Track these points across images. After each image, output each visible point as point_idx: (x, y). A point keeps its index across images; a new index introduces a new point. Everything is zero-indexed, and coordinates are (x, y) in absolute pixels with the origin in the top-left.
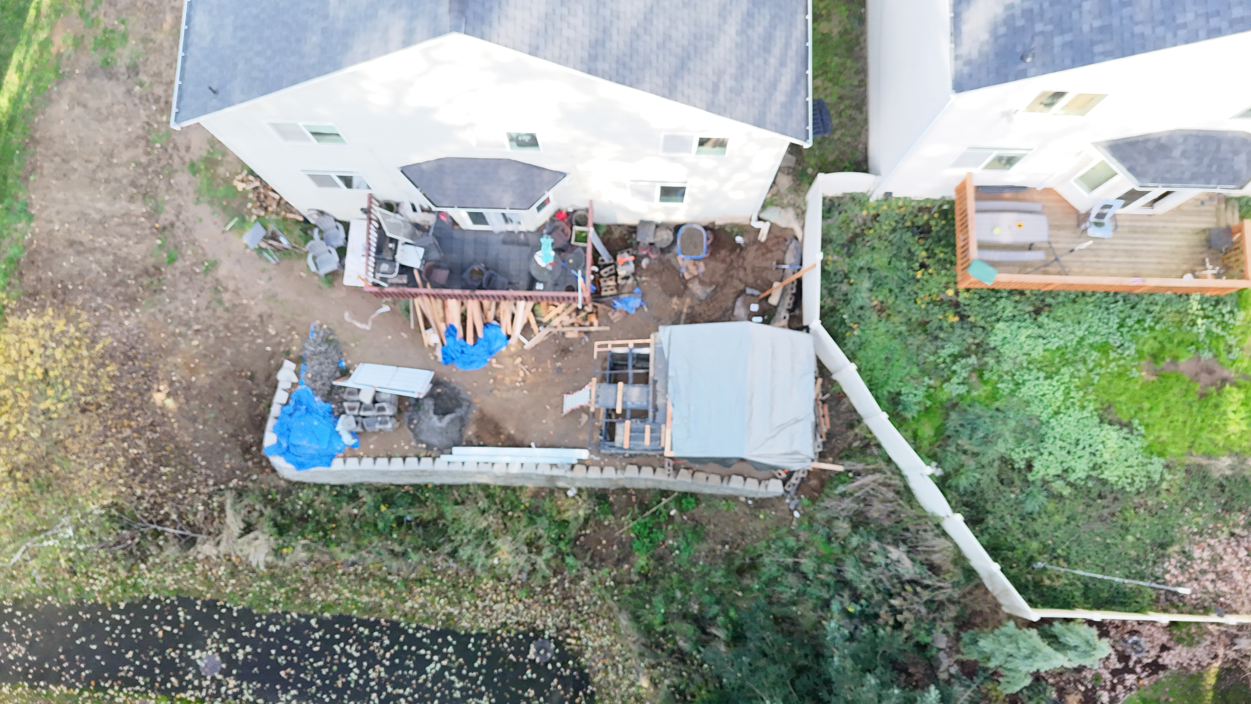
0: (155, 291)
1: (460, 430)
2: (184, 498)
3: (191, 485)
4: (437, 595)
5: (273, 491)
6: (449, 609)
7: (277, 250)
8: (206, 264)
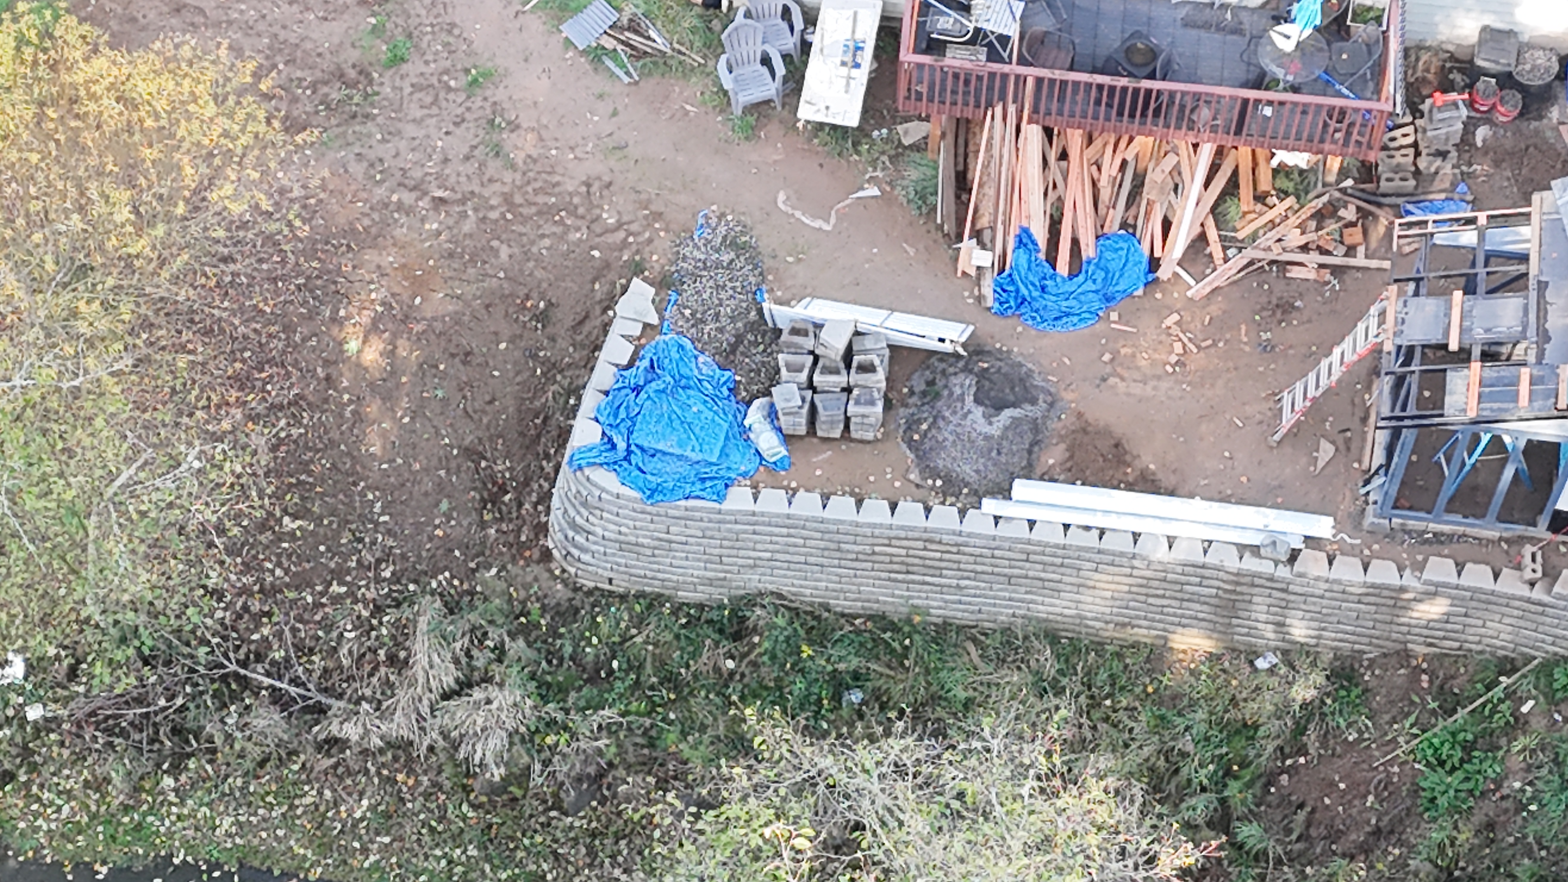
0: (354, 116)
2: (318, 605)
3: (339, 575)
5: (534, 607)
7: (638, 54)
8: (473, 71)
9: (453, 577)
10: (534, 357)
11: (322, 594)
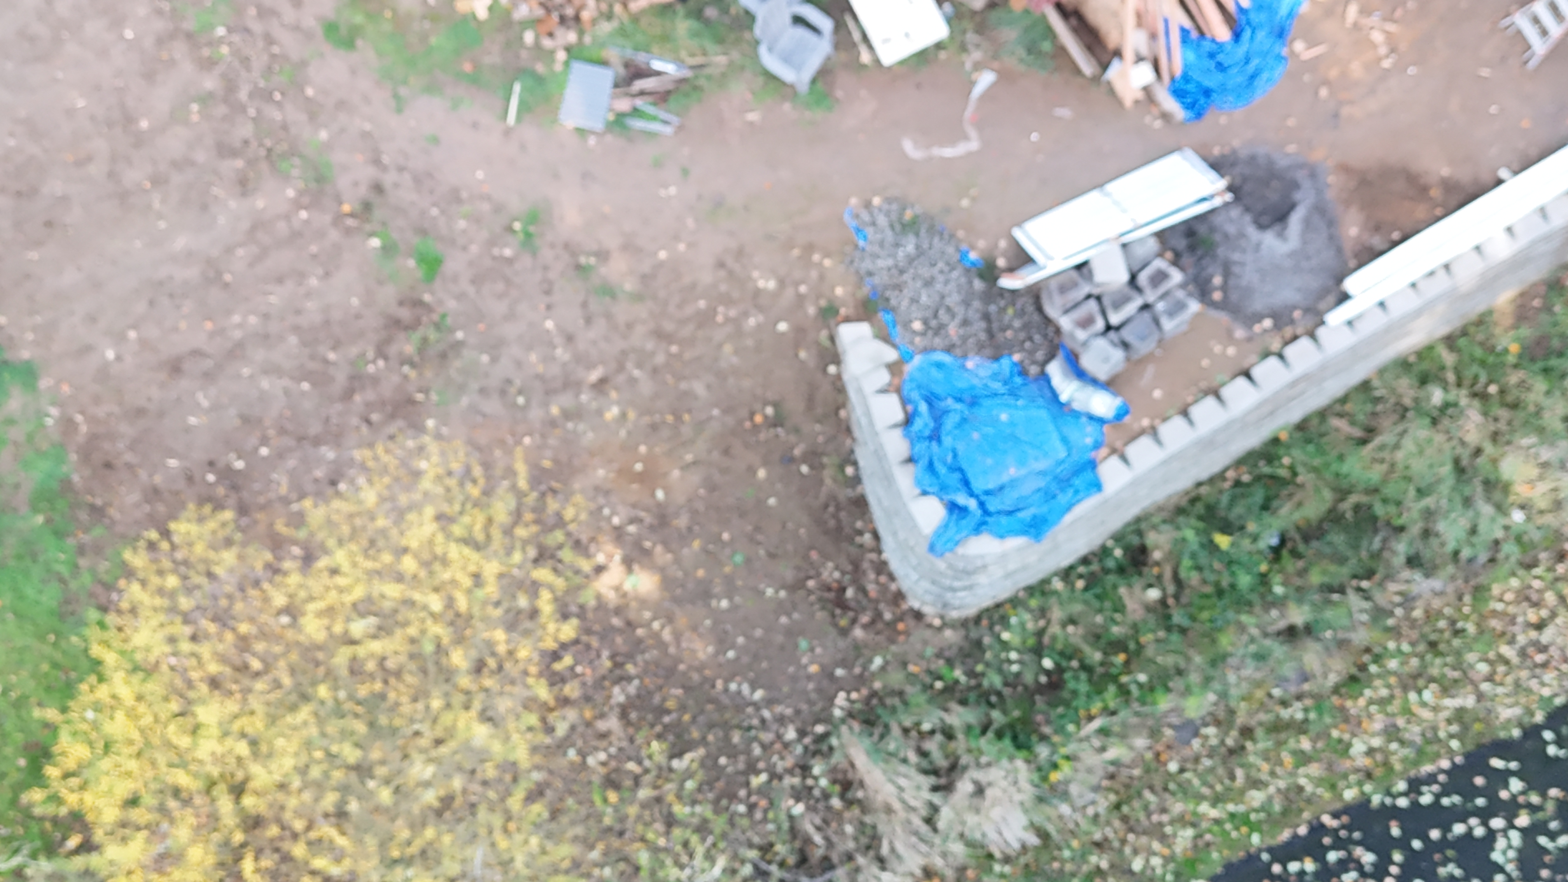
0: (444, 355)
1: (1331, 238)
2: (752, 807)
3: (752, 769)
4: (1405, 688)
5: (941, 664)
6: (1451, 703)
7: (662, 97)
8: (517, 226)
9: (848, 692)
10: (792, 460)
11: (749, 795)
